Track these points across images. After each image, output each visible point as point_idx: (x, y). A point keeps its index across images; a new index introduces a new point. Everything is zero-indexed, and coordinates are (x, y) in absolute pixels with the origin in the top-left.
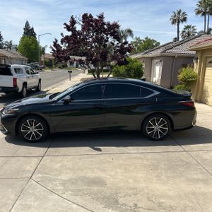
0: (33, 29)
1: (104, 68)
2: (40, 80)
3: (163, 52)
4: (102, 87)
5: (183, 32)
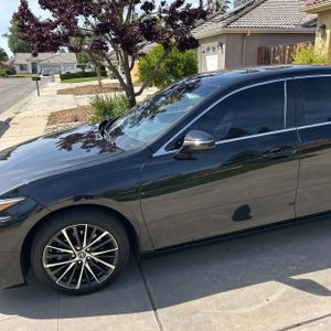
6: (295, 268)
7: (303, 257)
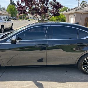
0: (14, 2)
1: (45, 20)
2: (12, 24)
3: (76, 11)
4: (44, 28)
5: (81, 4)
6: (41, 79)
7: (47, 77)
